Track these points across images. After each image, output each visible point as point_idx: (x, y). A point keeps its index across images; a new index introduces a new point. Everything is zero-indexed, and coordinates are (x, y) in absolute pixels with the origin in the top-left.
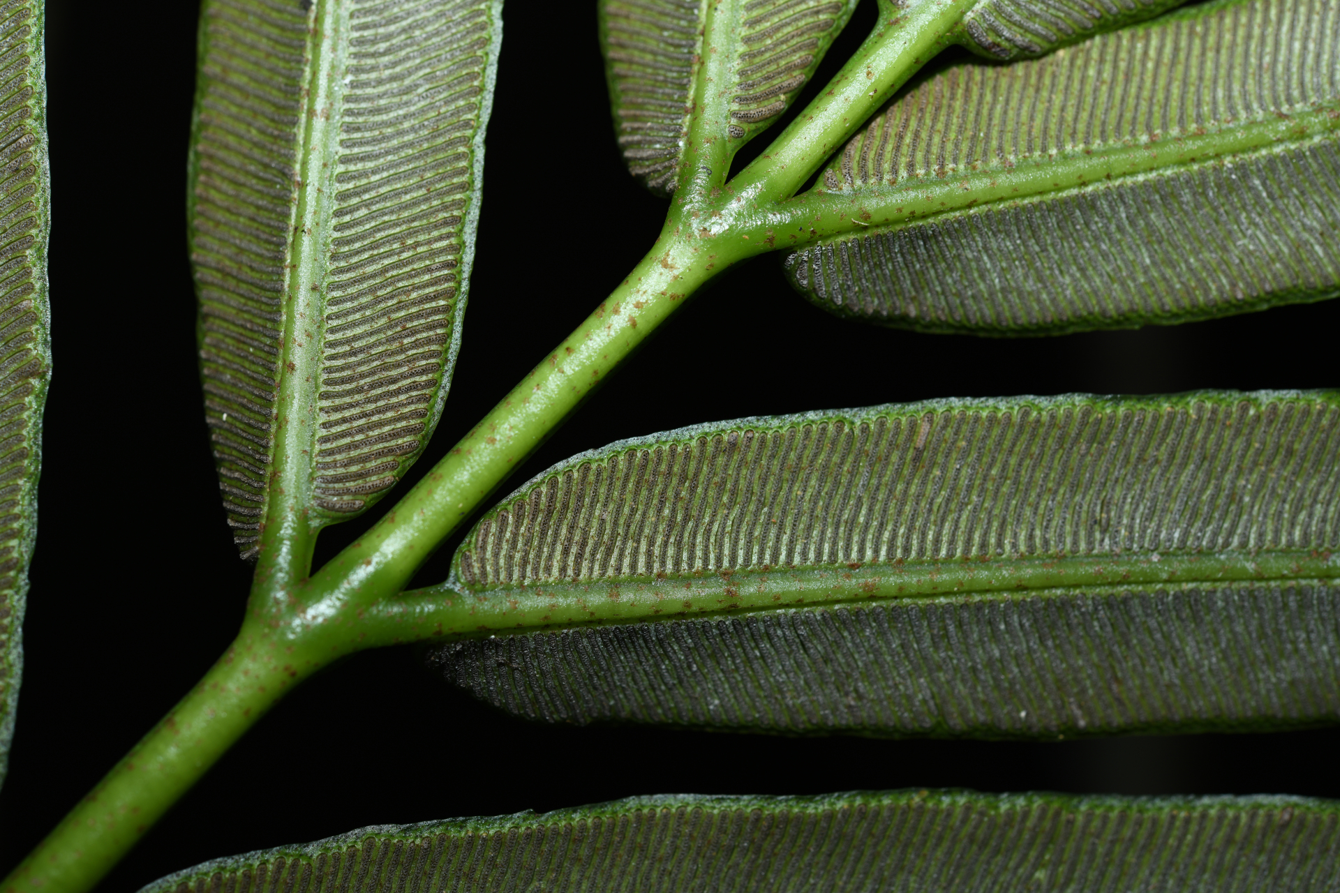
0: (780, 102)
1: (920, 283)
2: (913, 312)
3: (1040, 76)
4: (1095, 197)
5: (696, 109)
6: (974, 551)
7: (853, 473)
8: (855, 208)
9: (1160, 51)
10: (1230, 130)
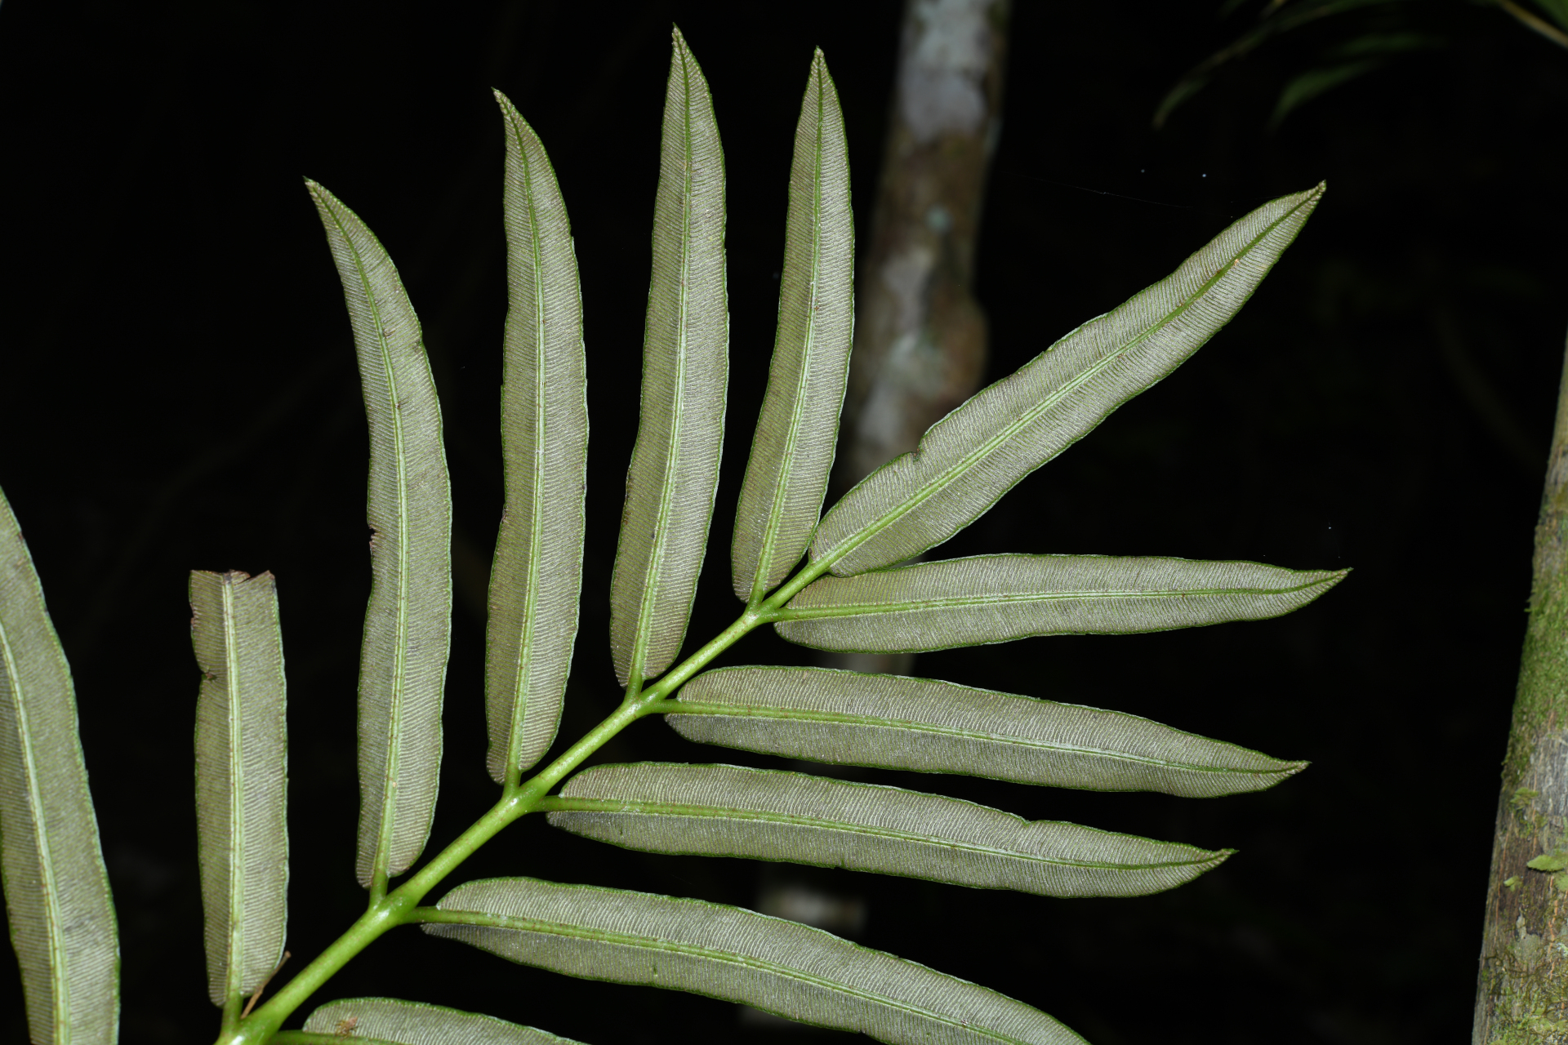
0: (779, 582)
1: (810, 634)
2: (807, 642)
3: (850, 582)
4: (860, 618)
5: (756, 581)
6: (815, 709)
7: (786, 683)
8: (795, 614)
9: (883, 579)
10: (898, 605)
